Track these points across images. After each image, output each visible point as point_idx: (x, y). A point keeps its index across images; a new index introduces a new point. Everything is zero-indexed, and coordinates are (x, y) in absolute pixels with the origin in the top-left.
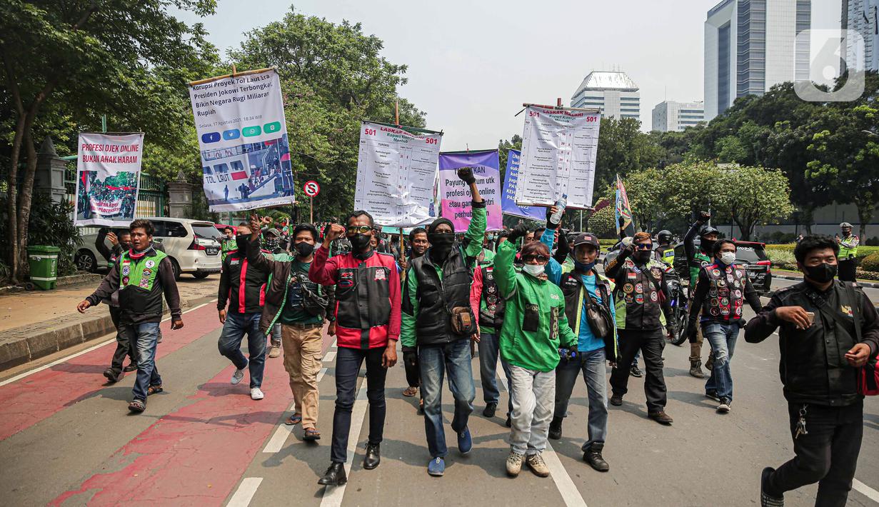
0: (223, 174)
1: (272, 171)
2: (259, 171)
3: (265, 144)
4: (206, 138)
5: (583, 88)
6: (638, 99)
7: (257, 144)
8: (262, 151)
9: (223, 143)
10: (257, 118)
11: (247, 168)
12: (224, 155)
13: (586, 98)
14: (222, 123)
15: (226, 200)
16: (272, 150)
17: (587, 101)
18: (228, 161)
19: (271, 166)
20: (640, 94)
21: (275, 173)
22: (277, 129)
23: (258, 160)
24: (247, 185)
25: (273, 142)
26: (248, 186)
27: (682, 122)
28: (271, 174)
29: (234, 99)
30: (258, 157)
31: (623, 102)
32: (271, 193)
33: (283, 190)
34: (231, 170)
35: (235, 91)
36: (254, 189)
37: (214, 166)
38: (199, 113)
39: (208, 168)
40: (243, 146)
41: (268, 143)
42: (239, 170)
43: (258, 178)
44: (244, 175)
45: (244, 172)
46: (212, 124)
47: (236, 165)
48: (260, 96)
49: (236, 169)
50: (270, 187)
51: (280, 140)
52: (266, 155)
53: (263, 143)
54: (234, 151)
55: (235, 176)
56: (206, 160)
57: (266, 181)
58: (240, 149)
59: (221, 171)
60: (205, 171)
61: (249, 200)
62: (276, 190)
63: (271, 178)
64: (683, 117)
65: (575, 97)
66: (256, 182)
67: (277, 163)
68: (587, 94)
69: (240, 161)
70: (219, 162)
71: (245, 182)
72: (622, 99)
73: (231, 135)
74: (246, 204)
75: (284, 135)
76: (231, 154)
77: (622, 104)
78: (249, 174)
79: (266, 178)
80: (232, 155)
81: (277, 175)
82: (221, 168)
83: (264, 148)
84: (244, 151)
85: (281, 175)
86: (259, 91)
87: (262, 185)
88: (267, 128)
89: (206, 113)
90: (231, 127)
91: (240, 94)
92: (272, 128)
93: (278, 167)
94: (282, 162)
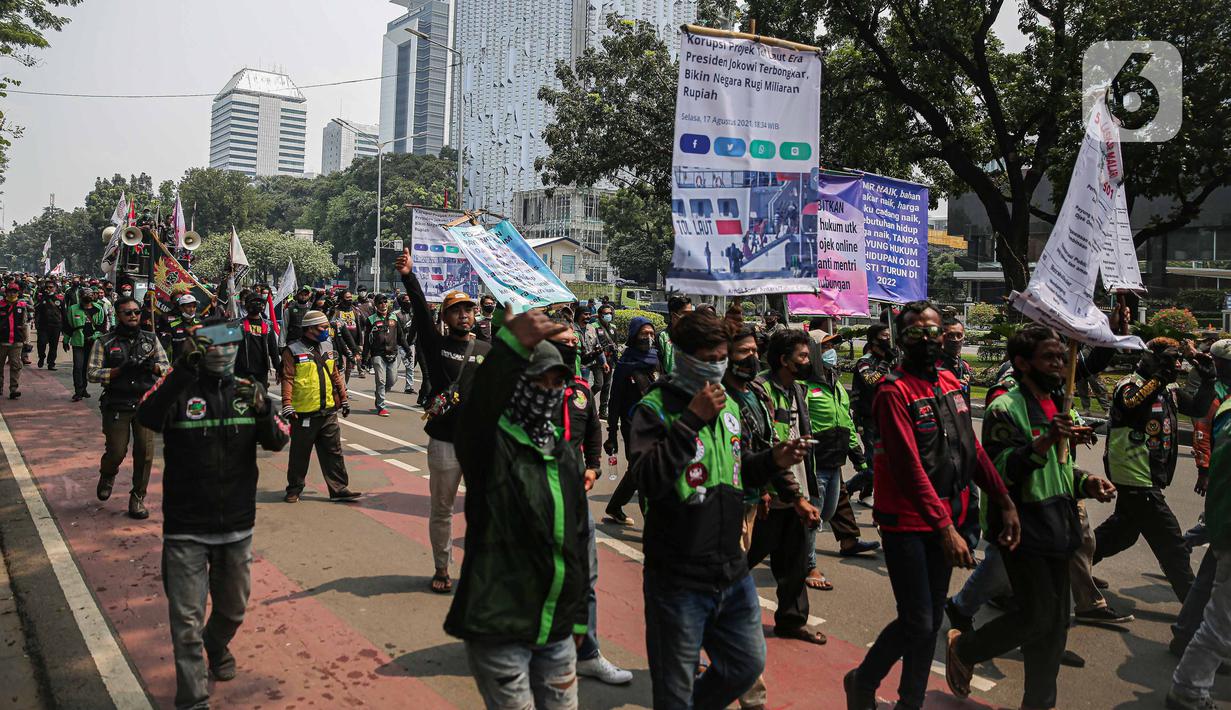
0: (703, 219)
1: (784, 229)
2: (762, 225)
3: (778, 178)
4: (687, 143)
5: (229, 89)
6: (305, 113)
7: (764, 173)
8: (769, 188)
9: (712, 160)
10: (770, 126)
11: (745, 216)
12: (709, 182)
13: (234, 103)
14: (720, 121)
15: (710, 272)
16: (788, 190)
17: (234, 107)
18: (714, 195)
19: (782, 219)
20: (307, 106)
21: (788, 231)
23: (762, 205)
24: (740, 246)
25: (794, 177)
26: (741, 250)
27: (360, 149)
28: (781, 235)
29: (748, 81)
30: (762, 198)
31: (284, 114)
32: (779, 268)
33: (800, 265)
34: (717, 215)
35: (751, 67)
36: (751, 257)
37: (691, 201)
38: (686, 90)
39: (681, 203)
40: (747, 173)
41: (783, 176)
42: (730, 217)
43: (758, 236)
44: (736, 227)
45: (739, 221)
46: (702, 119)
47: (727, 205)
48: (782, 89)
49: (726, 214)
50: (776, 258)
51: (805, 176)
52: (775, 197)
53: (774, 174)
54: (727, 181)
55: (723, 228)
56: (680, 186)
57: (772, 245)
58: (740, 179)
59: (701, 213)
60: (675, 208)
61: (742, 276)
62: (787, 263)
63: (779, 241)
64: (360, 142)
65: (220, 99)
66: (754, 244)
67: (794, 215)
68: (236, 97)
69: (734, 201)
70: (699, 194)
71: (737, 240)
72: (283, 110)
73: (730, 147)
74: (737, 284)
75: (814, 170)
76: (722, 183)
77: (282, 117)
78: (746, 228)
79: (771, 238)
80: (722, 185)
81: (792, 237)
82: (701, 206)
83: (775, 183)
84: (746, 184)
85: (798, 237)
86: (782, 80)
87: (764, 250)
88: (786, 150)
89: (697, 94)
90: (733, 132)
91: (757, 76)
92: (796, 151)
93: (795, 223)
94: (805, 216)
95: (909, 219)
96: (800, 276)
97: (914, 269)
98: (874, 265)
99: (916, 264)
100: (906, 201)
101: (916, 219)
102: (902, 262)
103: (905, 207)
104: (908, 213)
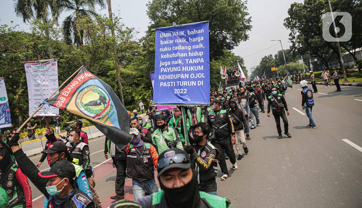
1: (4, 115)
16: (3, 107)
19: (3, 113)
22: (5, 99)
25: (4, 104)
32: (4, 123)
33: (7, 121)
41: (2, 104)
50: (3, 121)
51: (6, 103)
62: (5, 121)
63: (3, 117)
67: (5, 111)
81: (6, 116)
85: (7, 116)
88: (1, 99)
92: (3, 99)
93: (6, 113)
94: (7, 111)
95: (197, 47)
96: (8, 124)
97: (201, 79)
98: (172, 82)
99: (202, 76)
100: (195, 36)
101: (202, 46)
102: (192, 76)
103: (195, 40)
104: (197, 43)
